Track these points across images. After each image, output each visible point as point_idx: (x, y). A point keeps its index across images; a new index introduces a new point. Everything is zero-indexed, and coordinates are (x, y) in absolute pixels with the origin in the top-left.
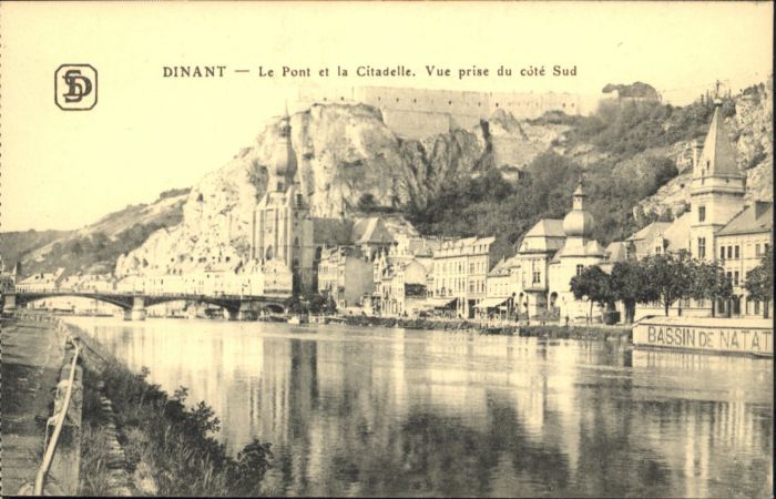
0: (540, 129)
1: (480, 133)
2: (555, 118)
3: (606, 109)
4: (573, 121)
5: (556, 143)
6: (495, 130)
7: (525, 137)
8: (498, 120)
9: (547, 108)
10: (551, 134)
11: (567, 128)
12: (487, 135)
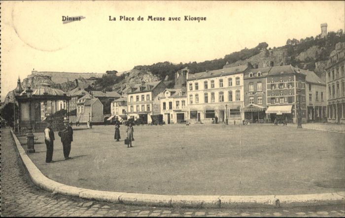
0: (90, 81)
1: (75, 82)
2: (93, 78)
3: (104, 76)
4: (97, 79)
5: (93, 84)
6: (79, 81)
7: (86, 83)
8: (79, 79)
9: (91, 76)
10: (92, 82)
11: (95, 81)
12: (77, 82)
